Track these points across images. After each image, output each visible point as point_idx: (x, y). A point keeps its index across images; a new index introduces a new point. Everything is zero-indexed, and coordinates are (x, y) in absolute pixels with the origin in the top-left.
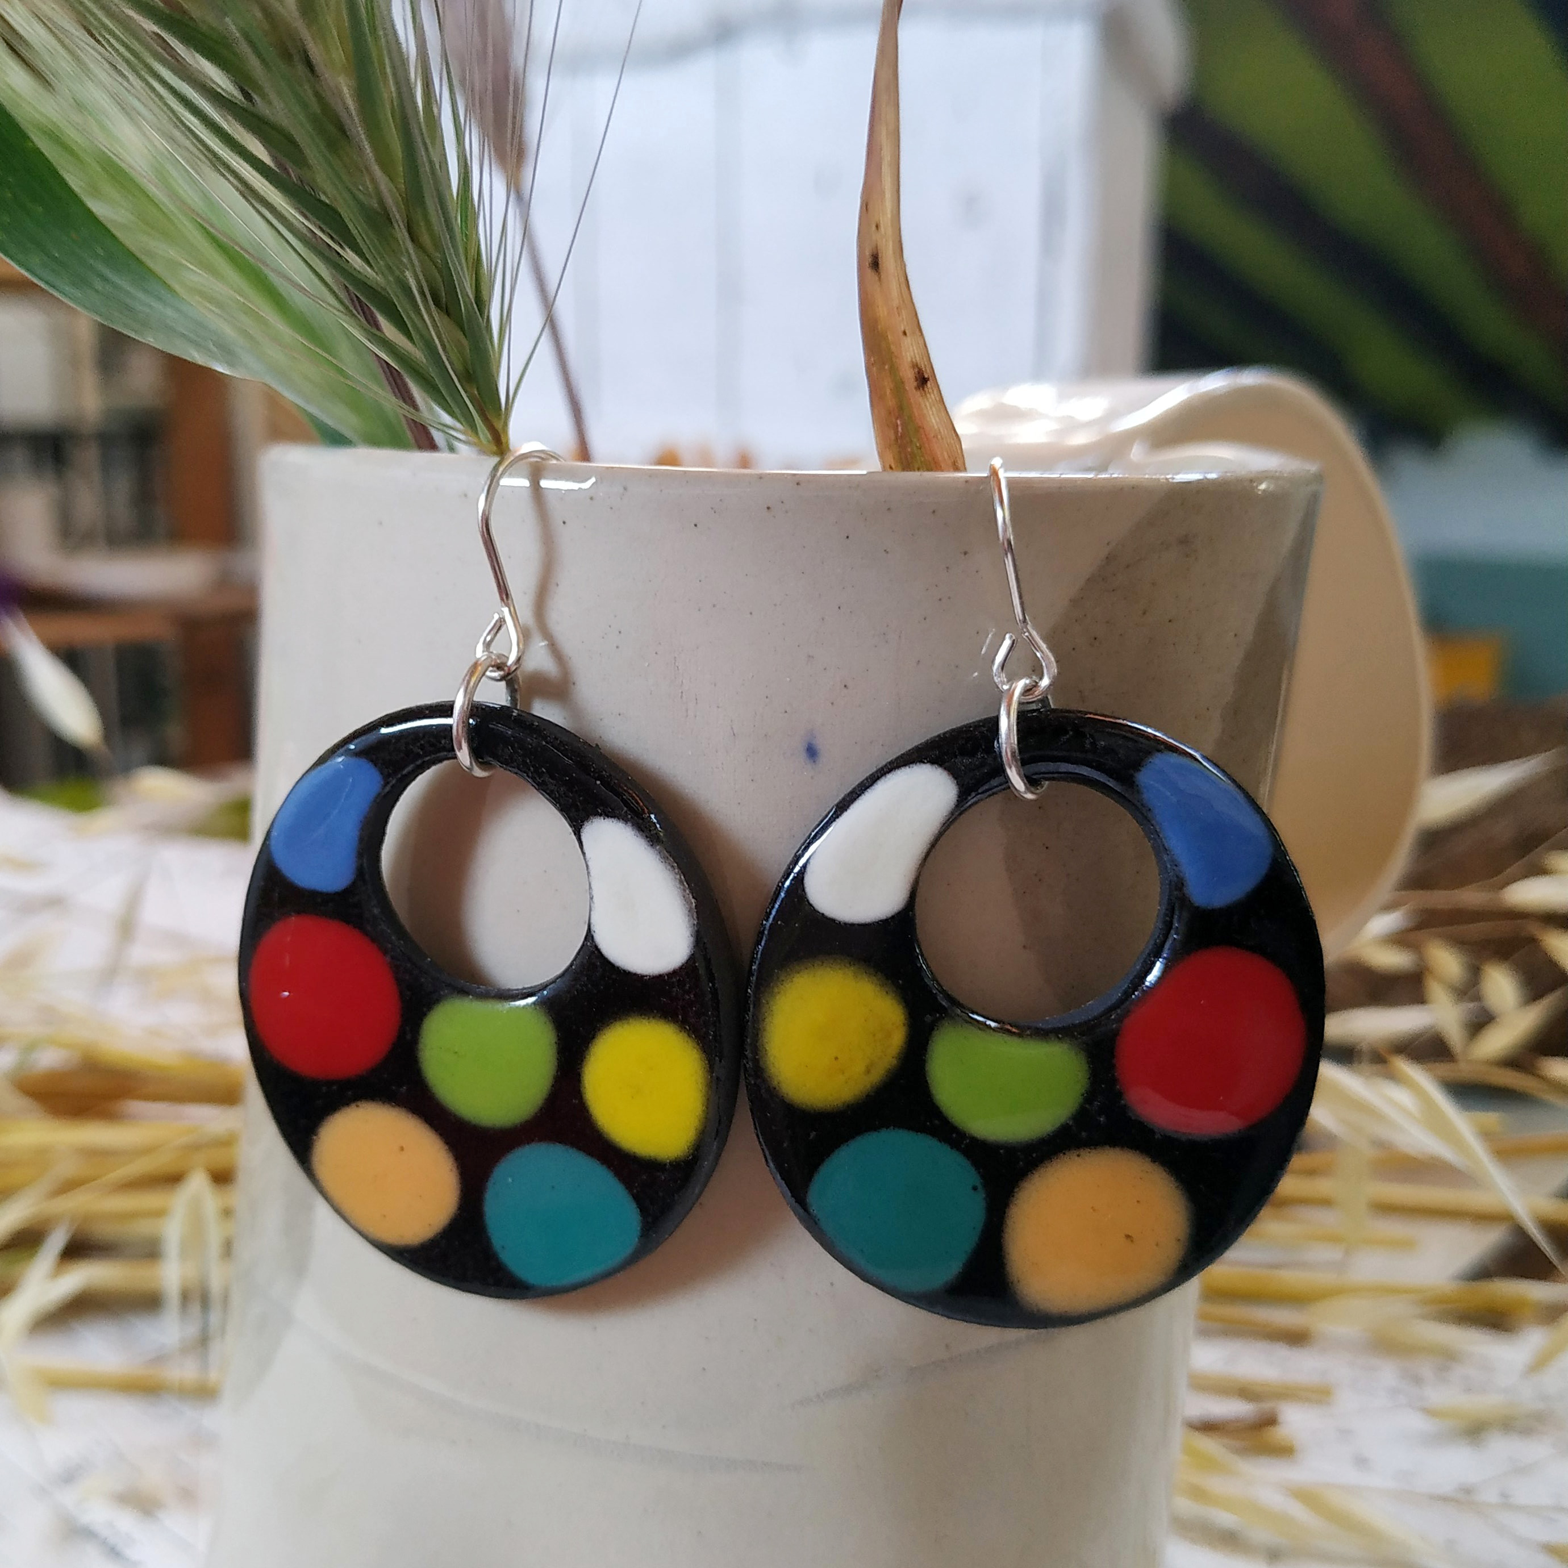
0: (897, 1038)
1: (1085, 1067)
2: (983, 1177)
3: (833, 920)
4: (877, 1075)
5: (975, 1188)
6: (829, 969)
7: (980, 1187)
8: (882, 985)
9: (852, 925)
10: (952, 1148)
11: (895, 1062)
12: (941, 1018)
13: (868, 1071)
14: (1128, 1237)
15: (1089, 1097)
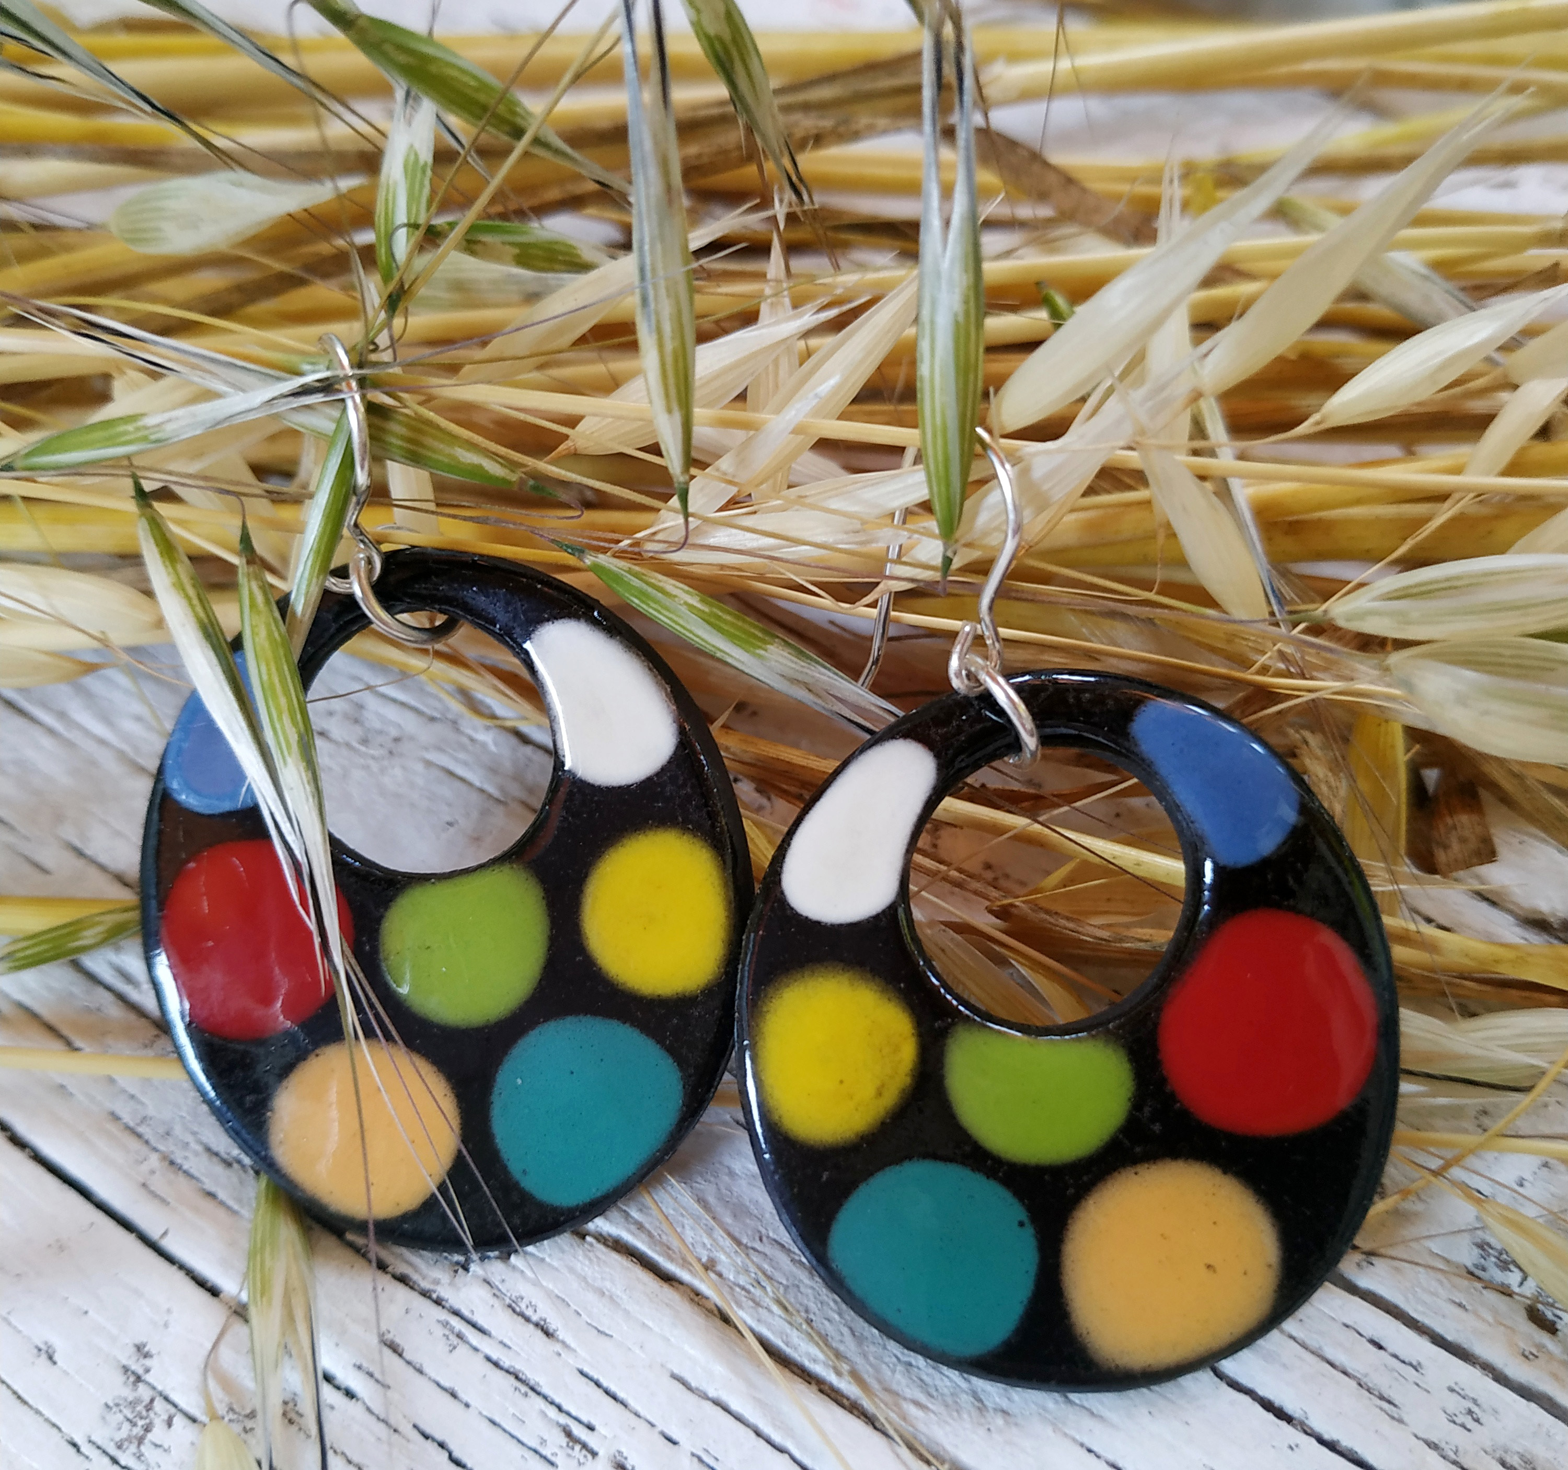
0: (908, 1052)
1: (1127, 1066)
2: (1029, 1209)
3: (818, 923)
4: (890, 1098)
5: (1021, 1224)
6: (821, 979)
7: (1026, 1221)
8: (882, 992)
9: (841, 925)
10: (988, 1178)
11: (909, 1080)
12: (953, 1024)
13: (879, 1094)
14: (1209, 1267)
15: (1137, 1103)
